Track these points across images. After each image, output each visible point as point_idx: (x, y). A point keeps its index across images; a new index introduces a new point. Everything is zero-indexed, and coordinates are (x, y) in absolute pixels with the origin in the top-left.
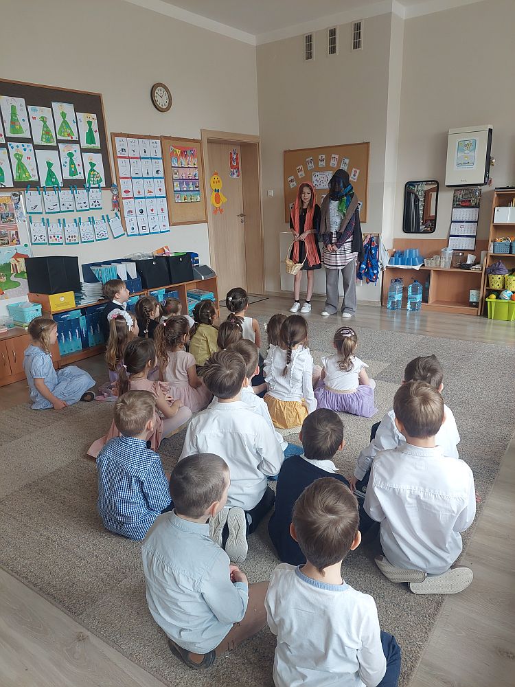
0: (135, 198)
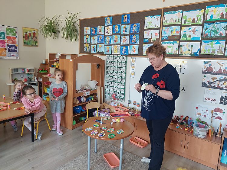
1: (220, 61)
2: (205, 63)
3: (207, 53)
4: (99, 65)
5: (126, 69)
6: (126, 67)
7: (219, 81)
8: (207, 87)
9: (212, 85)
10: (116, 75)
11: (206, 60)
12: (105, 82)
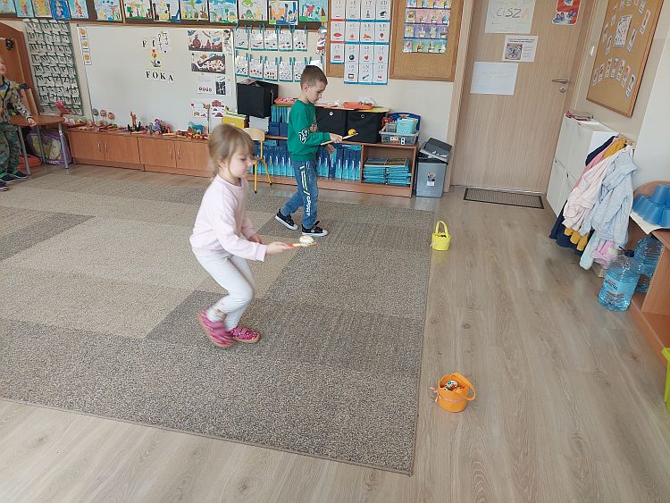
0: (345, 43)
1: (207, 30)
2: (190, 33)
3: (189, 18)
4: (12, 43)
5: (72, 50)
6: (70, 45)
7: (210, 60)
8: (199, 70)
9: (204, 67)
10: (54, 62)
11: (190, 29)
12: (34, 78)
